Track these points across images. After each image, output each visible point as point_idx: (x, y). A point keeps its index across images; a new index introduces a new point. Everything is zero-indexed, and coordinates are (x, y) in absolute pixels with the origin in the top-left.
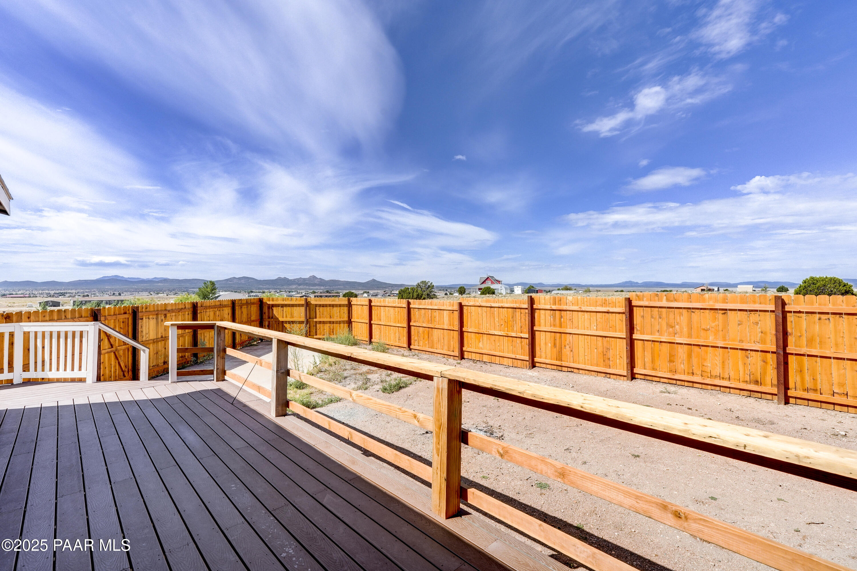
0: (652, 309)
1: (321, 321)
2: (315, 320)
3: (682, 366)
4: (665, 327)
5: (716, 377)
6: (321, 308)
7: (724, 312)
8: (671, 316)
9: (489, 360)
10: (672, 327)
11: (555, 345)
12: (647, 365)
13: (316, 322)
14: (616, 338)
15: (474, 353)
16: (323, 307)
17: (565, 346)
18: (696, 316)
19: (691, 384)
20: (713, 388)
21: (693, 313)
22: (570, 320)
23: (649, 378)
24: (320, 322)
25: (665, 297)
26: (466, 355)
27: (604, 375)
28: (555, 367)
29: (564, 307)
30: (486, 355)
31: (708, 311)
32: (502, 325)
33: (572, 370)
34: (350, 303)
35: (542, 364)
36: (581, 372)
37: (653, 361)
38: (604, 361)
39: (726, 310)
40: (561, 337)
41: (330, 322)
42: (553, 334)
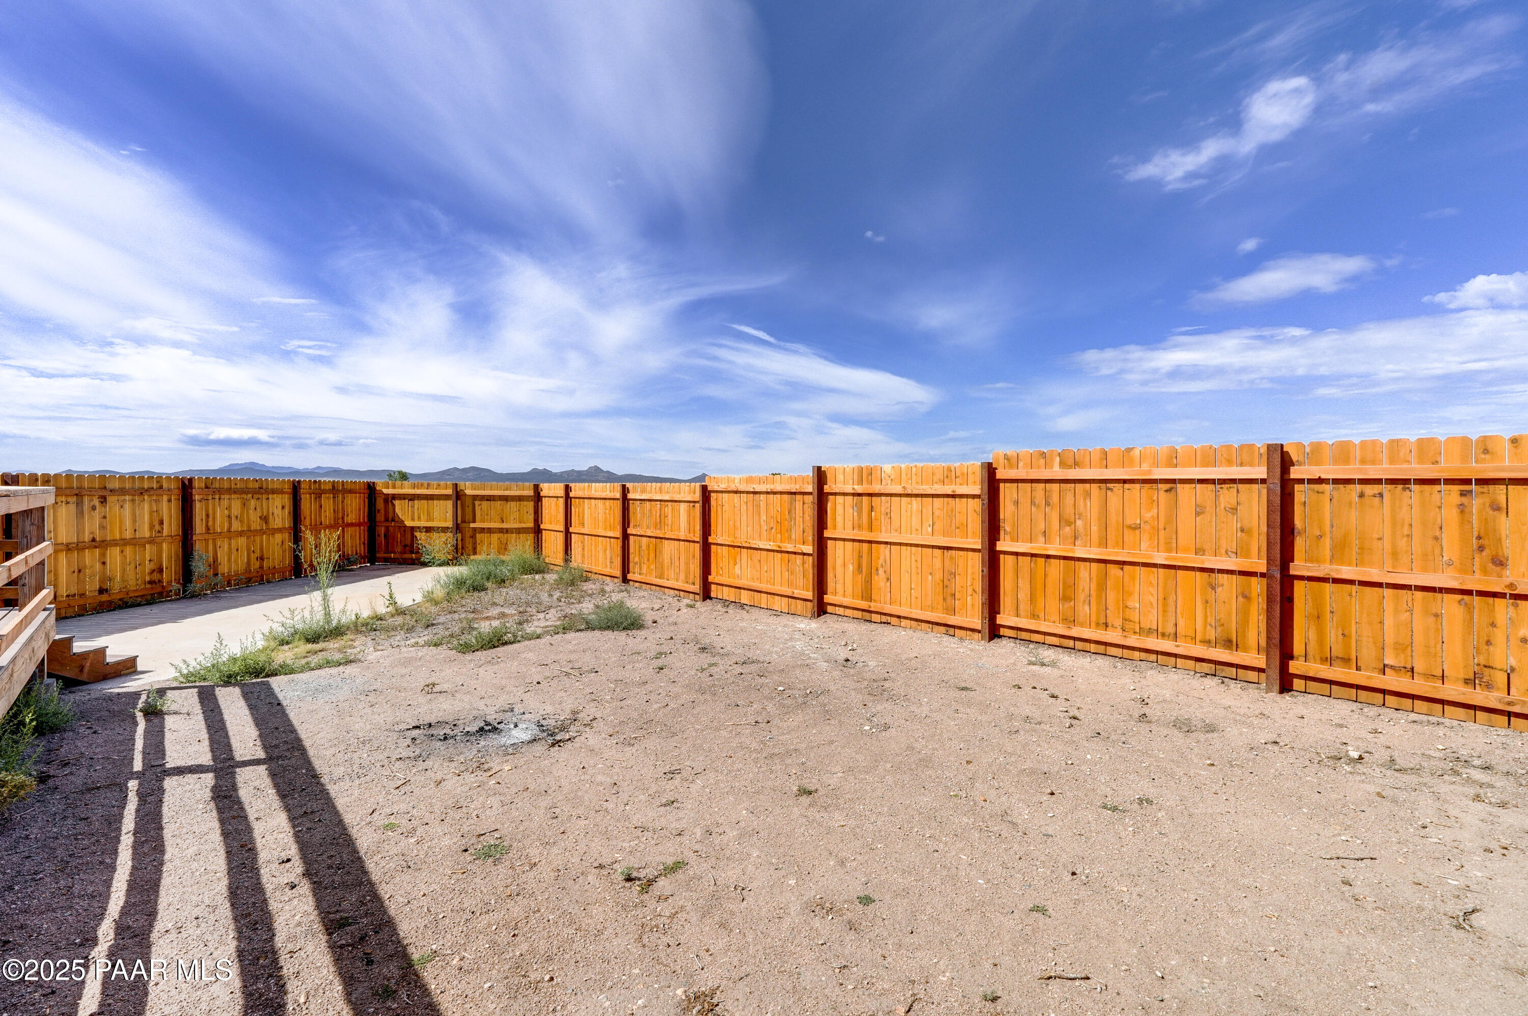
0: (1034, 485)
1: (484, 528)
2: (472, 525)
3: (1087, 608)
4: (1056, 525)
5: (1149, 632)
6: (485, 503)
7: (1168, 486)
8: (1069, 499)
9: (750, 601)
10: (1069, 523)
11: (859, 566)
12: (1022, 607)
13: (475, 529)
14: (967, 550)
15: (726, 586)
16: (487, 500)
17: (877, 570)
18: (1115, 495)
19: (1101, 649)
20: (1144, 655)
21: (1109, 493)
22: (887, 514)
23: (1024, 635)
24: (482, 530)
25: (1058, 459)
26: (714, 591)
27: (943, 629)
28: (859, 614)
29: (876, 488)
30: (746, 591)
31: (1138, 486)
32: (772, 528)
33: (889, 619)
34: (539, 493)
35: (837, 608)
36: (904, 623)
37: (1032, 599)
38: (944, 599)
39: (1173, 481)
40: (870, 551)
41: (501, 531)
42: (857, 544)
